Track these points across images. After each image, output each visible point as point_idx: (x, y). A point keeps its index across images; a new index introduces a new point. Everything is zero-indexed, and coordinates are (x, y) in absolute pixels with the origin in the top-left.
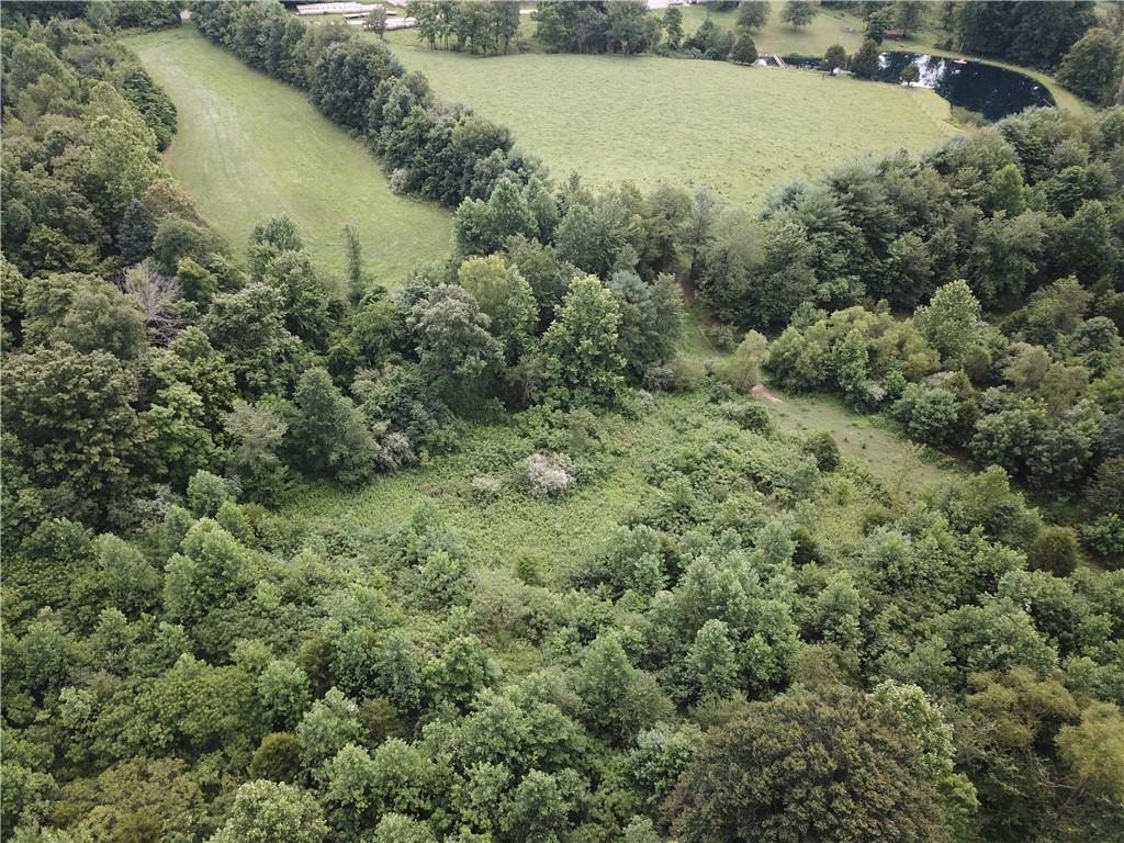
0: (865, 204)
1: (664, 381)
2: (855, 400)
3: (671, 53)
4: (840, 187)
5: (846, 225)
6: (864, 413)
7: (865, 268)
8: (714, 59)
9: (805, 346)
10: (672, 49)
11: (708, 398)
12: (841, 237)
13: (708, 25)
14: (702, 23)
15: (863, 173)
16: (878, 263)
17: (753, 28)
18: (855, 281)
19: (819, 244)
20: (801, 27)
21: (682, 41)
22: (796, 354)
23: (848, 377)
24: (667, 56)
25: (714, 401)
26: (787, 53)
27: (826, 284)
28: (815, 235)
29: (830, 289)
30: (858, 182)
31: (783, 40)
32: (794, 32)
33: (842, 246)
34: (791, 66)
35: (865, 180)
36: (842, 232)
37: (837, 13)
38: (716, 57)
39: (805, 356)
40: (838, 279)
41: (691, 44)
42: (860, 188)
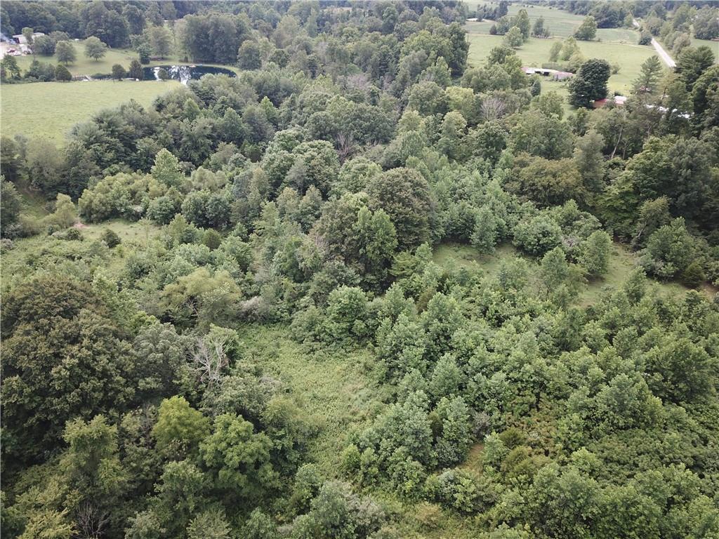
0: (117, 127)
1: (18, 232)
2: (129, 216)
3: (16, 82)
4: (100, 121)
5: (109, 139)
6: (136, 221)
7: (128, 158)
8: (45, 81)
9: (95, 196)
10: (17, 79)
11: (47, 234)
12: (107, 145)
13: (36, 63)
14: (32, 62)
15: (110, 111)
16: (134, 154)
17: (69, 63)
18: (122, 165)
19: (95, 150)
20: (99, 59)
21: (22, 75)
22: (91, 202)
23: (121, 205)
24: (14, 83)
25: (50, 234)
26: (94, 73)
27: (107, 169)
28: (92, 146)
29: (110, 171)
30: (108, 116)
31: (91, 67)
32: (97, 62)
33: (109, 149)
34: (96, 80)
35: (111, 115)
36: (107, 142)
37: (123, 51)
38: (47, 80)
39: (96, 201)
40: (112, 165)
41: (28, 75)
42: (109, 119)
